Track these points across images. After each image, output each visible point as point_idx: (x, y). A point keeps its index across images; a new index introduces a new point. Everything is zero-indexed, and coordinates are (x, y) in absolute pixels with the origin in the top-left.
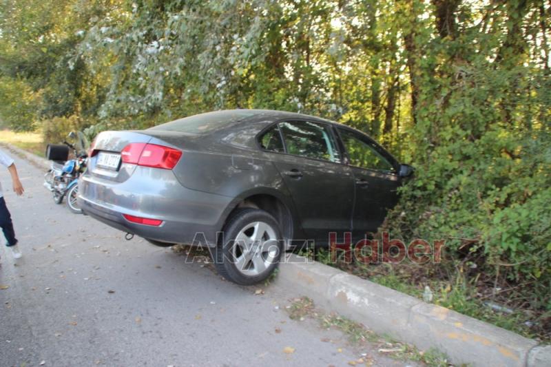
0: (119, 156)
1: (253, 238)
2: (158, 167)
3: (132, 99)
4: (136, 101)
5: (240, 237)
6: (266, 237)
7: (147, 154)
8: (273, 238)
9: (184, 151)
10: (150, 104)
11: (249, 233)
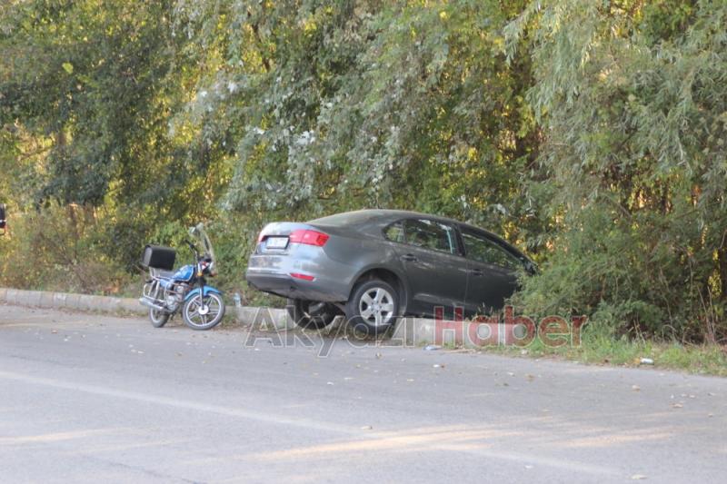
0: (287, 239)
1: (375, 299)
2: (313, 244)
3: (269, 187)
4: (274, 190)
5: (365, 297)
6: (385, 300)
7: (307, 236)
8: (391, 302)
9: (330, 236)
10: (297, 198)
11: (373, 295)
